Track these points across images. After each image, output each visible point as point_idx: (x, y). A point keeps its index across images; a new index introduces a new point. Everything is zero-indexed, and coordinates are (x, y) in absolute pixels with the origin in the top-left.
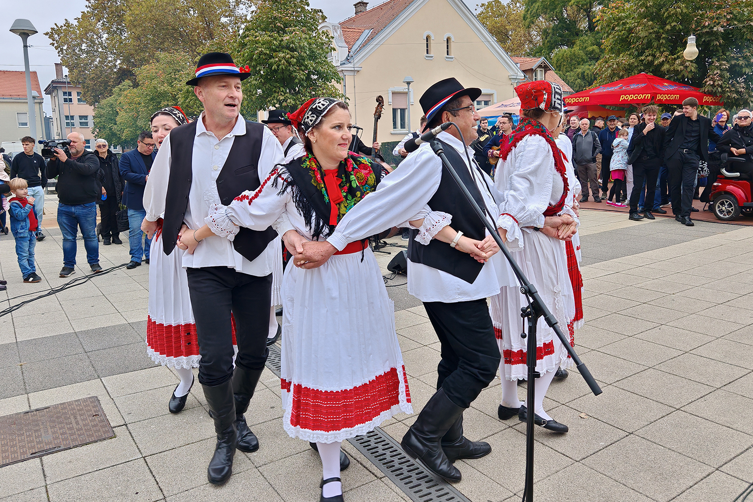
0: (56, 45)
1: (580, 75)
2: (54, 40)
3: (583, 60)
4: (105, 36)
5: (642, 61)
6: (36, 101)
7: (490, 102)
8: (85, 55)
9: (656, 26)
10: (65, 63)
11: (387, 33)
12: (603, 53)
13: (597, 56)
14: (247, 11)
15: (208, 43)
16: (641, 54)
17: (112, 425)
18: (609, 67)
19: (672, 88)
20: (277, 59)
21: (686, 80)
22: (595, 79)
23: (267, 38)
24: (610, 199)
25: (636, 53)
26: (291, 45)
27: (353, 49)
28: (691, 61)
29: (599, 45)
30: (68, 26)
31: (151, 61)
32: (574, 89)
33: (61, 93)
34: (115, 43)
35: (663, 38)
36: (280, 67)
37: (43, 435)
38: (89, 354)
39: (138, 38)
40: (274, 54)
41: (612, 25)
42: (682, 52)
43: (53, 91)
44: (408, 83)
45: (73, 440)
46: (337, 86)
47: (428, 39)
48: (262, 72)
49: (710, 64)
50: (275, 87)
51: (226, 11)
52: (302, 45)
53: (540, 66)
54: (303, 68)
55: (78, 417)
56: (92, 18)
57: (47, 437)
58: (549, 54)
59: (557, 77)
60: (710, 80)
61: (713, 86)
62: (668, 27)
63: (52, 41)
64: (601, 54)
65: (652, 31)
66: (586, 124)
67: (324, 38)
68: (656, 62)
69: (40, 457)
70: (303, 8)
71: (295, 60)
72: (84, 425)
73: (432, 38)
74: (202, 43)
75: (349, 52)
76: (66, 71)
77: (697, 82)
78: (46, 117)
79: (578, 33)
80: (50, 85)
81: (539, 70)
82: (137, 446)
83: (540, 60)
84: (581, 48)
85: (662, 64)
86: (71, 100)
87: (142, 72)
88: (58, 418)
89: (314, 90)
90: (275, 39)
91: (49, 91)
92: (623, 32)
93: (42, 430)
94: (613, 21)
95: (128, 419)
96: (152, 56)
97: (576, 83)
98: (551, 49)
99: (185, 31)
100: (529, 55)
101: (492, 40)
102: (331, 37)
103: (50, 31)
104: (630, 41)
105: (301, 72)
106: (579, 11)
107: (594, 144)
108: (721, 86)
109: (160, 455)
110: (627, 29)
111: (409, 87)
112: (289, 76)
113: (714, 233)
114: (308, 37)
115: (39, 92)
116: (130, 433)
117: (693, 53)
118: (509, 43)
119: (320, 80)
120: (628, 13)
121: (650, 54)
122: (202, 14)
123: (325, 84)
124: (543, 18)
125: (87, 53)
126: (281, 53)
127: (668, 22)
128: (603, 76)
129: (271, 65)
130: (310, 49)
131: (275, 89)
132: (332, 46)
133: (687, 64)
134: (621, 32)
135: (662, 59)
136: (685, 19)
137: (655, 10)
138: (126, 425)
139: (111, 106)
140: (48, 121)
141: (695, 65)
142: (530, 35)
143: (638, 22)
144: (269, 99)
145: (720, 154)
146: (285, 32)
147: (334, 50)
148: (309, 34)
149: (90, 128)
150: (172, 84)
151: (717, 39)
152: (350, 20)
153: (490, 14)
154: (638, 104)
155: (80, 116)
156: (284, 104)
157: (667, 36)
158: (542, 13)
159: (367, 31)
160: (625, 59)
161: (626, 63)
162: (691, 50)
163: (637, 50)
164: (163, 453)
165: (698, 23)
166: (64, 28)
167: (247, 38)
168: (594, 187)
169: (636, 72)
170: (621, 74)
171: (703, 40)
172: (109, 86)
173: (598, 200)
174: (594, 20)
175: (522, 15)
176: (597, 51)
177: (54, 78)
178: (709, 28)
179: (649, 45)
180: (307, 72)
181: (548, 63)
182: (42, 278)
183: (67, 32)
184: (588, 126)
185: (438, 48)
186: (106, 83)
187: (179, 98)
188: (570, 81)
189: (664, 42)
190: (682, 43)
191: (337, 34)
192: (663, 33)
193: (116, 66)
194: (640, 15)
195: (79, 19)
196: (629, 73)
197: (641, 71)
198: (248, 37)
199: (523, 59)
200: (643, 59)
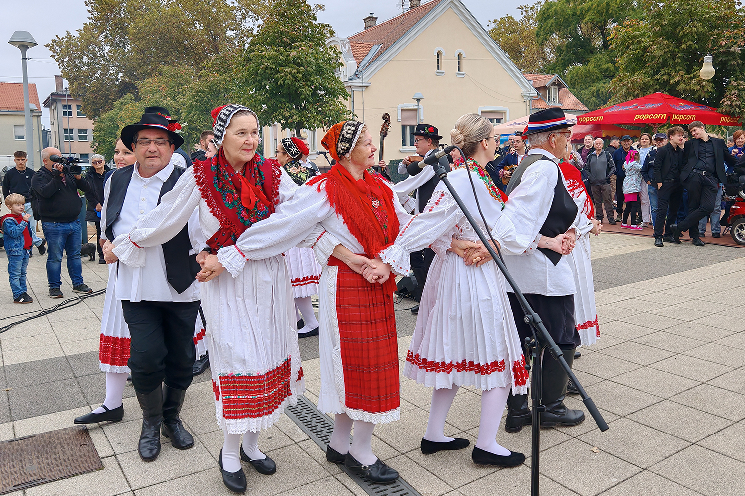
0: (56, 57)
1: (595, 94)
2: (54, 52)
3: (598, 78)
4: (108, 48)
5: (657, 80)
6: (34, 114)
7: (502, 120)
8: (86, 68)
9: (672, 45)
10: (65, 75)
11: (397, 48)
12: (618, 71)
13: (612, 74)
14: (254, 24)
15: (213, 56)
16: (656, 73)
17: (101, 455)
18: (624, 85)
19: (689, 108)
20: (283, 75)
21: (703, 99)
22: (610, 97)
23: (273, 52)
24: (625, 221)
25: (651, 72)
26: (297, 61)
27: (362, 65)
28: (708, 81)
29: (614, 63)
30: (70, 38)
31: (154, 75)
32: (589, 107)
33: (60, 106)
34: (117, 56)
35: (679, 57)
36: (286, 82)
37: (28, 465)
38: (79, 379)
39: (141, 51)
40: (280, 69)
41: (627, 44)
42: (698, 72)
43: (52, 104)
44: (418, 100)
45: (58, 471)
46: (344, 102)
47: (439, 54)
48: (267, 87)
49: (728, 84)
50: (281, 102)
51: (232, 25)
52: (308, 60)
53: (554, 84)
54: (309, 83)
55: (66, 447)
56: (94, 30)
57: (32, 467)
58: (562, 71)
59: (571, 95)
60: (727, 100)
61: (731, 106)
62: (684, 46)
63: (52, 53)
64: (616, 72)
65: (667, 50)
66: (600, 144)
67: (332, 53)
68: (672, 82)
69: (24, 489)
70: (310, 23)
71: (301, 76)
72: (71, 456)
73: (443, 53)
74: (207, 56)
75: (357, 67)
76: (66, 83)
77: (714, 101)
78: (44, 130)
79: (592, 51)
80: (49, 97)
81: (552, 87)
82: (126, 479)
83: (554, 77)
84: (595, 66)
85: (678, 83)
86: (70, 113)
87: (145, 85)
88: (44, 447)
89: (321, 106)
90: (281, 54)
91: (47, 103)
92: (638, 50)
93: (27, 461)
94: (628, 40)
95: (117, 450)
96: (155, 69)
97: (591, 101)
98: (565, 66)
99: (190, 45)
100: (542, 72)
101: (505, 56)
102: (339, 52)
103: (50, 42)
104: (645, 59)
105: (307, 87)
106: (593, 28)
107: (608, 164)
108: (739, 107)
109: (150, 488)
110: (642, 48)
111: (418, 103)
112: (295, 91)
113: (733, 258)
114: (315, 52)
115: (38, 105)
116: (119, 464)
117: (710, 73)
118: (522, 60)
119: (327, 96)
120: (642, 32)
121: (665, 73)
122: (207, 27)
123: (332, 100)
124: (556, 35)
125: (89, 65)
126: (287, 67)
127: (684, 41)
128: (618, 95)
129: (277, 80)
130: (317, 64)
131: (280, 105)
132: (340, 61)
133: (704, 83)
134: (635, 50)
135: (677, 79)
136: (701, 38)
137: (670, 28)
138: (115, 456)
139: (112, 119)
140: (45, 134)
141: (711, 85)
142: (543, 52)
143: (653, 41)
144: (274, 114)
145: (738, 176)
146: (291, 47)
147: (342, 65)
148: (316, 49)
149: (90, 142)
150: (176, 98)
151: (734, 59)
152: (359, 34)
153: (503, 30)
154: (653, 124)
155: (79, 130)
156: (290, 120)
157: (683, 55)
158: (555, 30)
159: (376, 46)
160: (639, 78)
161: (641, 82)
162: (707, 70)
163: (652, 69)
164: (153, 487)
165: (715, 42)
166: (65, 40)
167: (253, 53)
168: (609, 208)
169: (651, 91)
170: (636, 93)
171: (720, 59)
172: (110, 99)
173: (613, 222)
174: (608, 38)
175: (535, 32)
176: (612, 69)
177: (54, 90)
178: (726, 47)
179: (664, 64)
180: (313, 88)
181: (561, 81)
182: (34, 298)
183: (68, 44)
184: (602, 146)
185: (449, 64)
186: (107, 96)
187: (182, 112)
188: (585, 99)
189: (680, 61)
190: (698, 62)
191: (345, 49)
192: (678, 52)
193: (117, 79)
194: (655, 33)
195: (81, 30)
196: (644, 92)
197: (656, 90)
198: (253, 51)
199: (536, 76)
200: (658, 78)
